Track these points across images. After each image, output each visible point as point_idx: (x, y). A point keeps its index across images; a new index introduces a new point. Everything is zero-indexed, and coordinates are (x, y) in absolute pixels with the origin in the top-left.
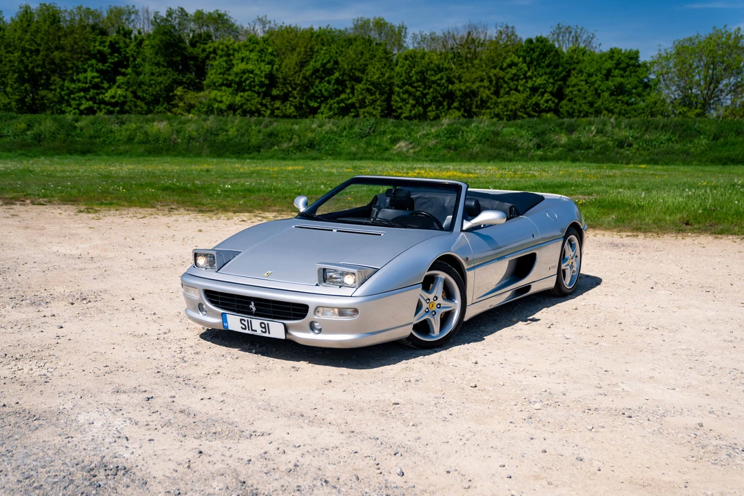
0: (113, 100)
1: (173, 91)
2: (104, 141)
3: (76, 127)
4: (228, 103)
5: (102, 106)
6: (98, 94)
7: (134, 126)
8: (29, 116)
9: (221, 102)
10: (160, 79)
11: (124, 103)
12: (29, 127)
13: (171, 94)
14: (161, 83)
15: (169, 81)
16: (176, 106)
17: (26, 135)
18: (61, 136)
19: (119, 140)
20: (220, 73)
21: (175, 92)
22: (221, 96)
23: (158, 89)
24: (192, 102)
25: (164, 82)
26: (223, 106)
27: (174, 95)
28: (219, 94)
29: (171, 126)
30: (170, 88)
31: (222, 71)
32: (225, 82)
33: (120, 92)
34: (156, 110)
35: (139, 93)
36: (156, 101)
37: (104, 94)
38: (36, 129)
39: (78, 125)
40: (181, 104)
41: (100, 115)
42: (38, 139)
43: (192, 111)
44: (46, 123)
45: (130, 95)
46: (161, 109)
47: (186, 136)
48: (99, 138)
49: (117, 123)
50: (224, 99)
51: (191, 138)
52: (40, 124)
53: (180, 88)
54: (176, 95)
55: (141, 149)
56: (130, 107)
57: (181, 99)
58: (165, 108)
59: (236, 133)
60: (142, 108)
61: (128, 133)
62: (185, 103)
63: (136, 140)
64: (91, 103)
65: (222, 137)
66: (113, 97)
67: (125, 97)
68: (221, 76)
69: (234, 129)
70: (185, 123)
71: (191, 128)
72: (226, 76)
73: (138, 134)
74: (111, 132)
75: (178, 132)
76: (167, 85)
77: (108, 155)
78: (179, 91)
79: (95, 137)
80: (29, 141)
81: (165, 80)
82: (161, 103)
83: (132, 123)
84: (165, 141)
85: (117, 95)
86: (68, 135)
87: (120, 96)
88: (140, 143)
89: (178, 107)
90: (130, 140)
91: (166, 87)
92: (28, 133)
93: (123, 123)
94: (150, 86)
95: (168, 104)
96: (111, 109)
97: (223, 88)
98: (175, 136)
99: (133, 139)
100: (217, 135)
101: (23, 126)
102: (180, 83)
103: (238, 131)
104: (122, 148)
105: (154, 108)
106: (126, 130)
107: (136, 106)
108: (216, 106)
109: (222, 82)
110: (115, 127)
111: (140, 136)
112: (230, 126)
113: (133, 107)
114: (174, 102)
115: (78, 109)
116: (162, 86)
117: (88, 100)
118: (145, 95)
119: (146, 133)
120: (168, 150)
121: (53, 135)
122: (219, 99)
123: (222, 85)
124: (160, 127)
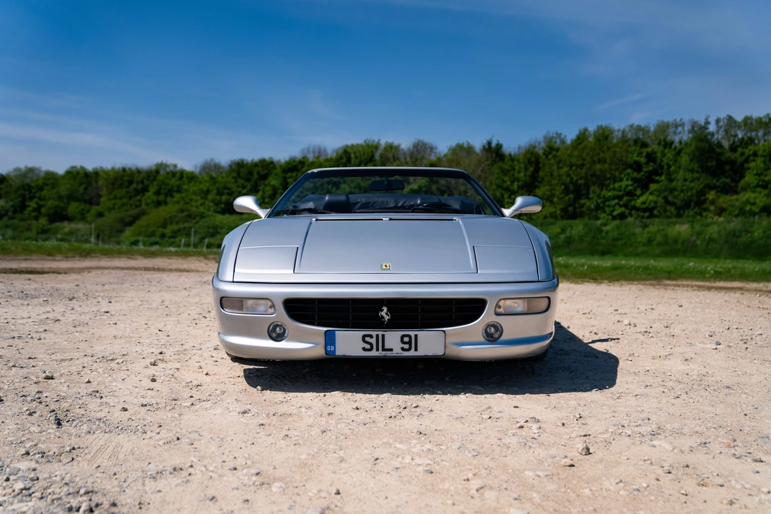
0: (644, 206)
1: (705, 195)
2: (625, 243)
3: (602, 231)
4: (761, 204)
5: (633, 212)
6: (630, 201)
7: (656, 229)
8: (566, 222)
9: (754, 204)
10: (692, 185)
11: (654, 208)
12: (563, 231)
13: (703, 198)
14: (692, 188)
15: (701, 186)
16: (706, 210)
17: (560, 238)
18: (588, 239)
19: (639, 242)
20: (757, 174)
21: (707, 196)
22: (755, 198)
23: (689, 194)
24: (724, 205)
25: (696, 186)
26: (756, 209)
27: (706, 200)
28: (753, 195)
29: (693, 228)
30: (701, 193)
31: (759, 172)
32: (761, 183)
33: (651, 198)
34: (686, 214)
35: (670, 199)
36: (687, 205)
37: (635, 200)
38: (568, 233)
39: (604, 228)
40: (712, 208)
41: (630, 220)
42: (569, 241)
43: (724, 214)
44: (577, 228)
45: (661, 200)
46: (691, 213)
47: (707, 237)
48: (622, 239)
49: (641, 227)
50: (758, 201)
51: (711, 240)
52: (572, 229)
53: (713, 193)
54: (707, 199)
55: (658, 251)
56: (659, 212)
57: (713, 202)
58: (696, 212)
59: (762, 234)
60: (671, 213)
61: (649, 235)
62: (716, 207)
63: (655, 243)
64: (623, 209)
65: (745, 239)
66: (644, 203)
67: (656, 203)
68: (756, 177)
69: (760, 231)
70: (707, 225)
71: (713, 231)
72: (762, 177)
73: (658, 236)
74: (634, 234)
75: (699, 234)
76: (699, 189)
77: (626, 255)
78: (711, 195)
79: (618, 240)
80: (561, 243)
81: (697, 186)
82: (692, 207)
83: (655, 226)
84: (683, 242)
85: (648, 201)
86: (594, 238)
87: (651, 201)
88: (659, 244)
89: (709, 211)
90: (650, 241)
91: (697, 192)
92: (562, 236)
93: (645, 226)
94: (682, 191)
95: (699, 208)
96: (641, 214)
97: (758, 189)
98: (694, 238)
99: (654, 240)
100: (740, 236)
101: (558, 230)
102: (713, 188)
103: (764, 232)
104: (641, 249)
105: (684, 212)
106: (648, 233)
107: (665, 211)
108: (748, 208)
109: (758, 183)
110: (638, 230)
111: (659, 238)
112: (756, 227)
113: (662, 212)
114: (705, 206)
115: (610, 214)
116: (694, 191)
117: (620, 206)
118: (675, 200)
119: (666, 236)
120: (685, 252)
121: (581, 238)
122: (752, 201)
123: (758, 186)
124: (682, 229)
